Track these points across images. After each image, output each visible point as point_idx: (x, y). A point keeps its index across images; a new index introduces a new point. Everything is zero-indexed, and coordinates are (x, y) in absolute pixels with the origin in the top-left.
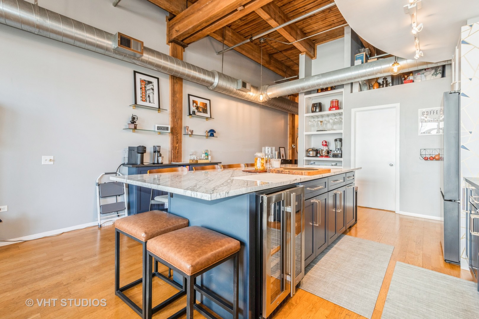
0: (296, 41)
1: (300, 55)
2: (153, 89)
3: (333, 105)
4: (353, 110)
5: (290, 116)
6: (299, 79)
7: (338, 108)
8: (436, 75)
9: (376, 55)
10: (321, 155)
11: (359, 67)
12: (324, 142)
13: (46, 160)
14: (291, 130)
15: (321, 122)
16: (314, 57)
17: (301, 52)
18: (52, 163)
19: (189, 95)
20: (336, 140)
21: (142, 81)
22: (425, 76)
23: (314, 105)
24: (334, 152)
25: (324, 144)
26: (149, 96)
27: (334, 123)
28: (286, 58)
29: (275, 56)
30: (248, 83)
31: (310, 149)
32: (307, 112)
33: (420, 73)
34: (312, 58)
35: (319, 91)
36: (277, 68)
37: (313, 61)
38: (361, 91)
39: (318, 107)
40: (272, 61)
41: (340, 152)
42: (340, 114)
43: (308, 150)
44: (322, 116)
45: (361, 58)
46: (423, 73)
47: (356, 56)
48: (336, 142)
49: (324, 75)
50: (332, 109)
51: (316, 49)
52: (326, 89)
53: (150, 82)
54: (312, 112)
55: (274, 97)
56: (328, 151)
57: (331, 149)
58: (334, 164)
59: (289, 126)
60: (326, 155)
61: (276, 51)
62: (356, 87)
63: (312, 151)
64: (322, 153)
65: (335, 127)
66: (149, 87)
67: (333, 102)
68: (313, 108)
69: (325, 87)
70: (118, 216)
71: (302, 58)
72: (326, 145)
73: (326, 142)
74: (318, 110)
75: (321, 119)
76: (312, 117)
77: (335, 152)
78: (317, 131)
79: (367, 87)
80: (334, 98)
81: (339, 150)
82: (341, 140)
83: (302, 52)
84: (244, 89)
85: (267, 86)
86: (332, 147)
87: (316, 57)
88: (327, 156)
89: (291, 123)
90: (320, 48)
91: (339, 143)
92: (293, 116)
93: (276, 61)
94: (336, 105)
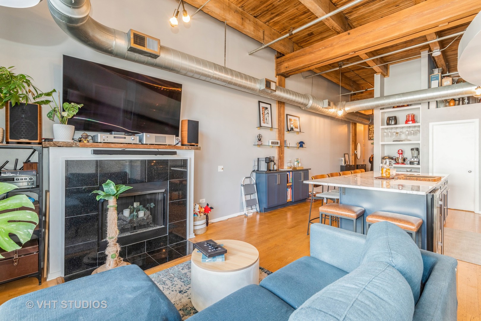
0: (376, 66)
1: (375, 75)
2: (268, 113)
3: (409, 119)
4: (431, 124)
5: (352, 124)
6: (373, 97)
7: (414, 121)
9: (448, 72)
10: (397, 162)
11: (436, 89)
12: (400, 151)
13: (220, 169)
14: (354, 138)
15: (397, 133)
16: (386, 75)
17: (376, 73)
18: (222, 171)
19: (287, 115)
20: (412, 149)
21: (263, 108)
23: (389, 119)
24: (411, 159)
25: (400, 152)
26: (266, 119)
27: (410, 134)
28: (356, 75)
30: (332, 101)
31: (386, 156)
32: (383, 124)
34: (384, 76)
35: (395, 107)
36: (347, 84)
37: (386, 79)
38: (437, 107)
39: (393, 120)
41: (417, 160)
42: (419, 126)
43: (384, 157)
44: (397, 128)
45: (437, 79)
47: (431, 76)
48: (413, 151)
50: (408, 122)
51: (389, 69)
52: (403, 106)
53: (267, 108)
54: (387, 125)
55: (351, 111)
56: (404, 159)
57: (405, 156)
58: (409, 170)
59: (351, 134)
60: (403, 162)
61: (349, 70)
62: (433, 105)
63: (388, 159)
64: (398, 161)
65: (409, 137)
66: (266, 112)
67: (409, 116)
68: (388, 121)
70: (252, 209)
71: (377, 78)
72: (402, 154)
73: (402, 151)
74: (393, 123)
75: (396, 131)
76: (387, 129)
77: (412, 160)
78: (393, 141)
79: (443, 104)
80: (411, 113)
81: (415, 158)
82: (417, 149)
83: (377, 73)
84: (329, 107)
85: (344, 103)
86: (408, 154)
87: (389, 76)
88: (403, 163)
89: (353, 131)
90: (393, 69)
91: (415, 153)
94: (413, 119)
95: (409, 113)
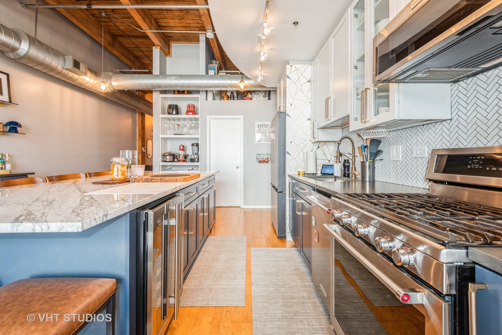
0: (150, 31)
1: (154, 47)
3: (190, 110)
4: (208, 117)
5: (139, 115)
6: (152, 74)
7: (194, 113)
8: (265, 97)
9: (224, 70)
10: (179, 159)
11: (212, 77)
12: (181, 146)
14: (141, 131)
15: (178, 125)
16: (168, 54)
17: (154, 45)
20: (193, 145)
22: (259, 96)
23: (170, 107)
24: (191, 156)
25: (181, 148)
27: (191, 128)
28: (134, 46)
29: (121, 39)
30: (83, 63)
31: (167, 153)
32: (163, 113)
33: (256, 93)
34: (166, 55)
35: (176, 93)
36: (123, 54)
37: (168, 59)
38: (214, 100)
39: (174, 109)
40: (116, 44)
41: (197, 156)
42: (196, 119)
43: (164, 154)
44: (179, 119)
45: (214, 69)
46: (258, 94)
47: (209, 66)
48: (193, 147)
49: (181, 77)
50: (189, 113)
51: (171, 47)
52: (183, 92)
54: (168, 114)
55: (121, 88)
56: (185, 156)
57: (187, 153)
58: (190, 168)
59: (137, 126)
60: (184, 159)
61: (122, 34)
62: (210, 96)
63: (169, 156)
64: (179, 158)
65: (191, 132)
67: (190, 106)
68: (169, 109)
69: (181, 89)
71: (156, 52)
72: (183, 150)
73: (183, 147)
74: (174, 112)
75: (177, 122)
76: (169, 119)
77: (193, 157)
78: (174, 134)
79: (219, 97)
80: (191, 102)
81: (195, 155)
82: (197, 145)
83: (156, 46)
84: (76, 70)
85: (111, 74)
86: (189, 151)
87: (171, 56)
88: (184, 161)
89: (140, 123)
90: (175, 47)
91: (195, 148)
92: (143, 115)
93: (121, 45)
94: (192, 110)
95: (189, 103)
